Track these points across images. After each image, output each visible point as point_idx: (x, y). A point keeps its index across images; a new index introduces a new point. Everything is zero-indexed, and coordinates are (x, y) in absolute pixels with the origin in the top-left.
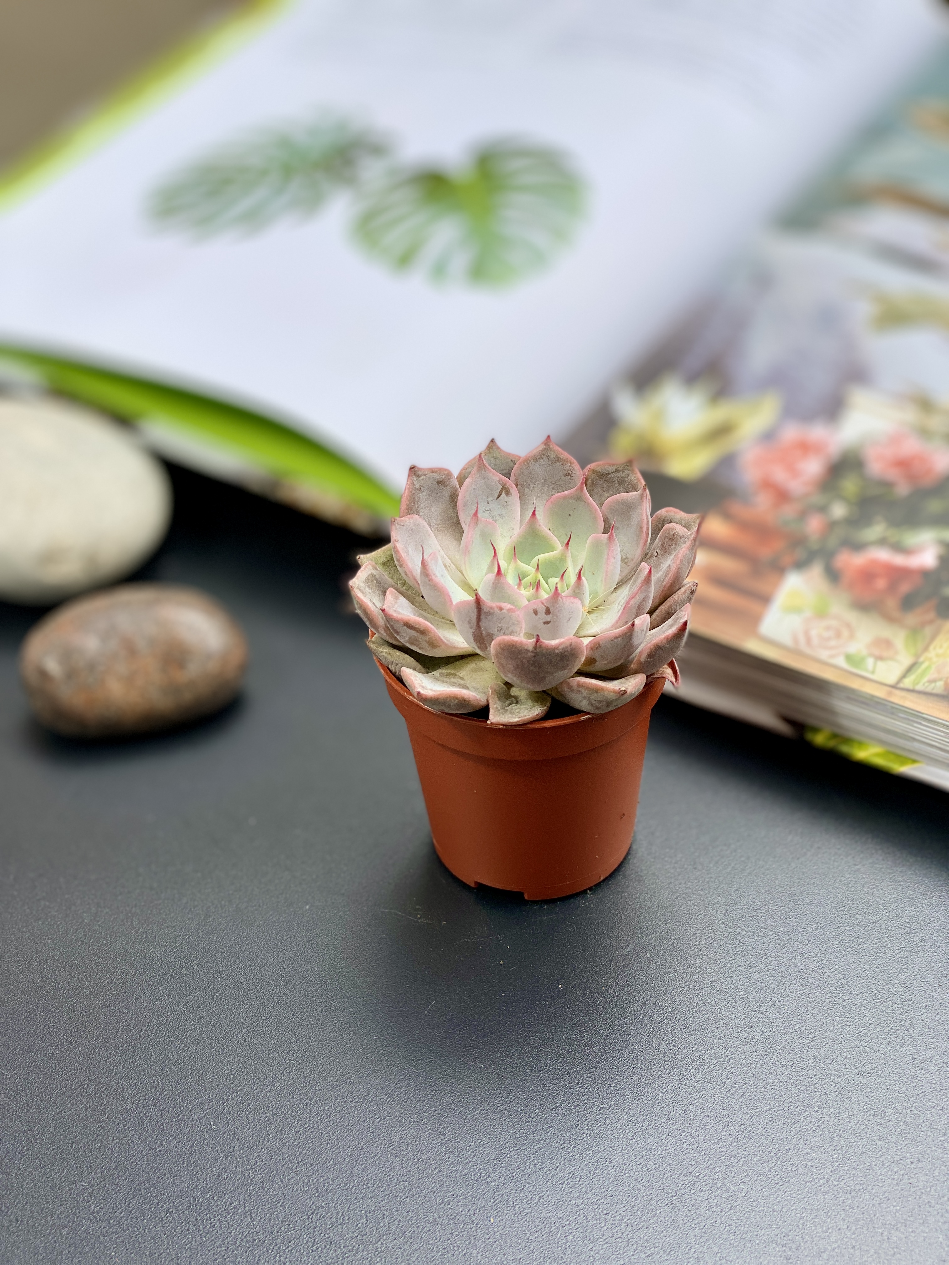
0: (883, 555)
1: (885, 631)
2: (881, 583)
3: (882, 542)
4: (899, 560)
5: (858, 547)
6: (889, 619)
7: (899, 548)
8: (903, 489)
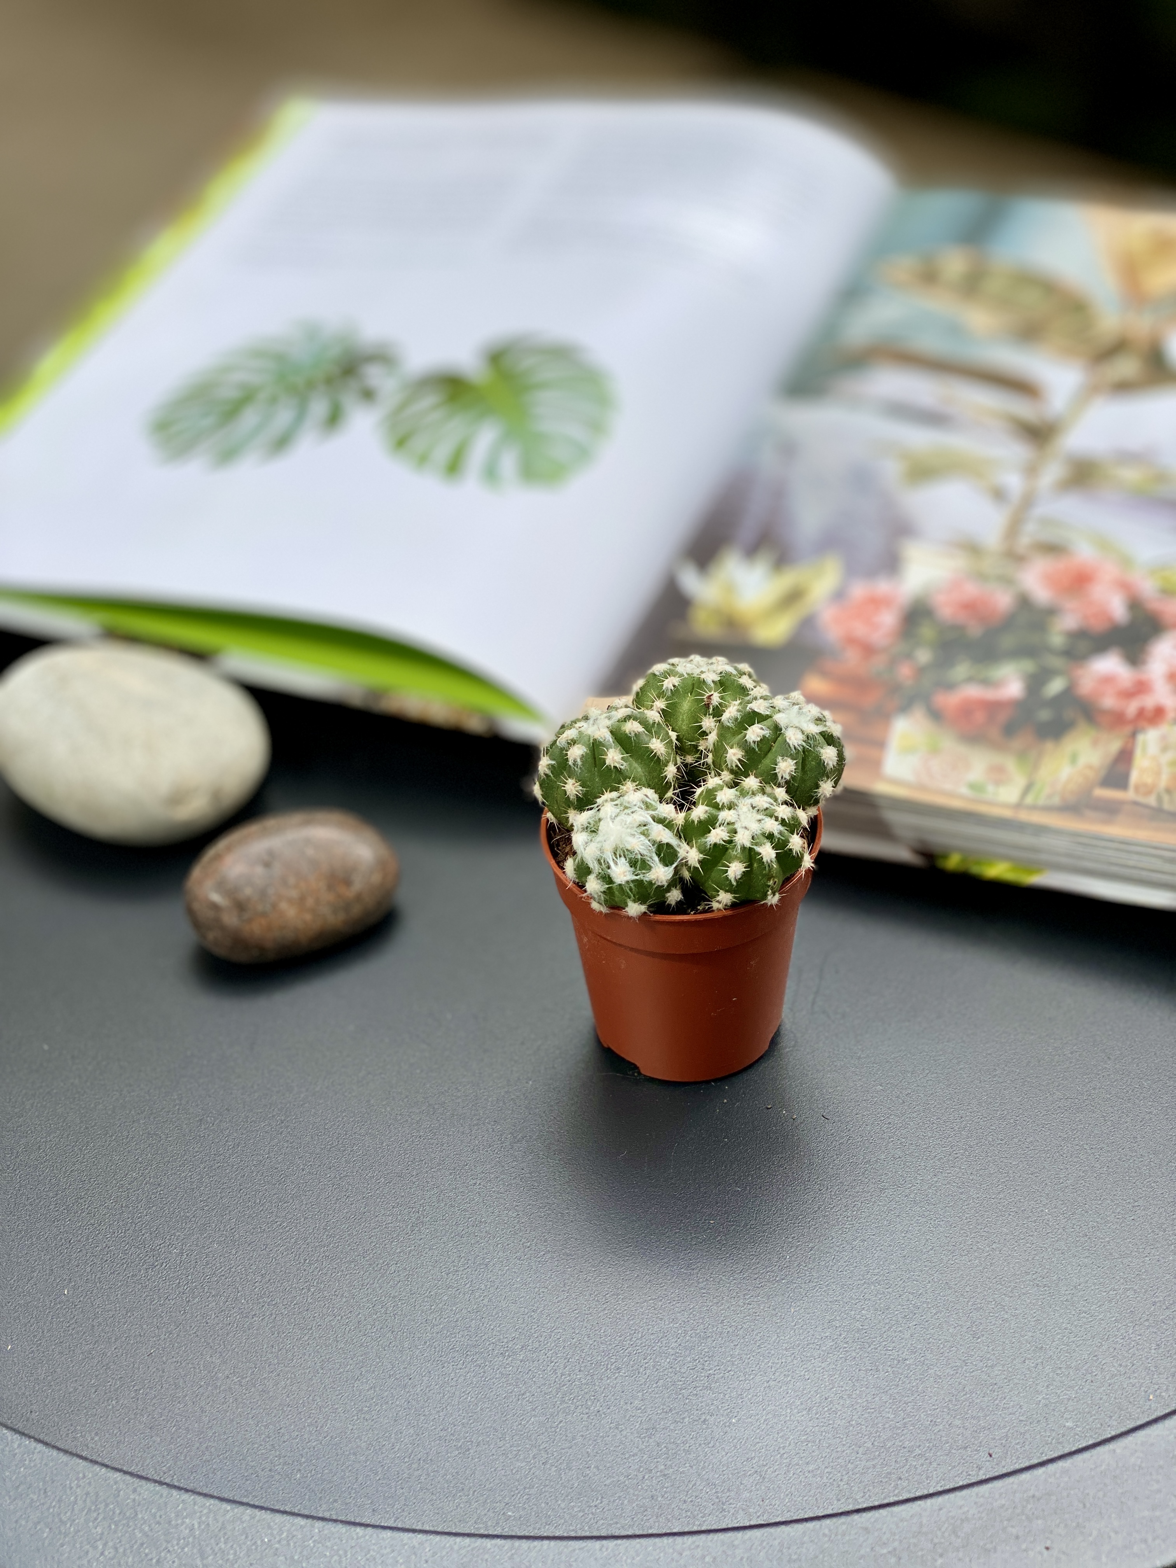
0: (973, 692)
1: (997, 758)
2: (980, 717)
3: (970, 680)
4: (990, 694)
5: (950, 686)
6: (997, 746)
7: (986, 682)
8: (975, 630)
